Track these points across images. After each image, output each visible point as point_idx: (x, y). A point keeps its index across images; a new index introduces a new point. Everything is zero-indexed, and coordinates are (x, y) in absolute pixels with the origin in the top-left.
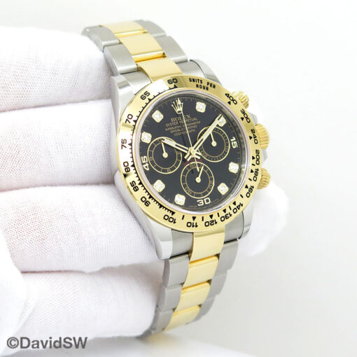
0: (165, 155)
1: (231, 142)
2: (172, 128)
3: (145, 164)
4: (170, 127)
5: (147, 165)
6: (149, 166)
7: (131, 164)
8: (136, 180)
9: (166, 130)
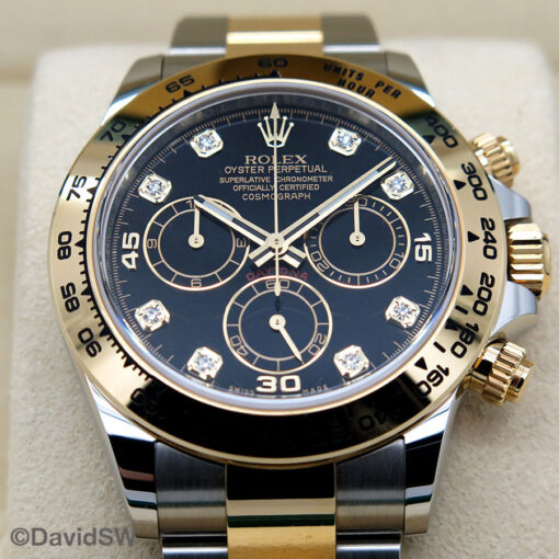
0: (196, 240)
1: (414, 244)
2: (242, 179)
3: (129, 251)
4: (236, 174)
5: (134, 255)
6: (141, 260)
7: (77, 238)
8: (79, 281)
9: (222, 180)
